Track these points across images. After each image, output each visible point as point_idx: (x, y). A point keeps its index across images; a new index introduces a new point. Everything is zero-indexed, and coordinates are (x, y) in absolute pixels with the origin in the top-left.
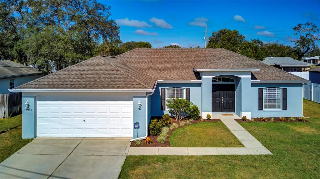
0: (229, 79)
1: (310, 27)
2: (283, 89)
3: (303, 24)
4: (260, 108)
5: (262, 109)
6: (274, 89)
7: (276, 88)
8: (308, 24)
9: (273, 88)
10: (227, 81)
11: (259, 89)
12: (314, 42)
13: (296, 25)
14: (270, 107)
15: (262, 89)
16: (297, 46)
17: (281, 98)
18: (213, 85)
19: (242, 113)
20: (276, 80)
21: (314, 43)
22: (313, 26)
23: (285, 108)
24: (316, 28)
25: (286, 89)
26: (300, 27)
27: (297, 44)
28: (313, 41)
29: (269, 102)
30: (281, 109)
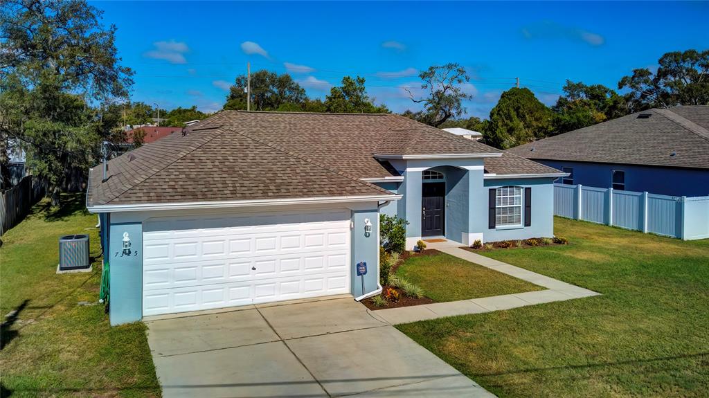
0: (436, 173)
1: (453, 73)
2: (526, 188)
3: (439, 66)
4: (492, 226)
5: (494, 227)
6: (511, 189)
7: (513, 187)
8: (450, 67)
9: (510, 187)
10: (433, 178)
11: (490, 190)
12: (460, 102)
13: (426, 69)
14: (505, 222)
15: (495, 189)
16: (429, 109)
17: (522, 205)
18: (424, 184)
19: (471, 235)
20: (517, 173)
21: (459, 104)
22: (458, 70)
23: (528, 223)
24: (464, 75)
25: (530, 188)
26: (433, 73)
27: (428, 106)
28: (457, 101)
29: (504, 213)
30: (521, 225)
